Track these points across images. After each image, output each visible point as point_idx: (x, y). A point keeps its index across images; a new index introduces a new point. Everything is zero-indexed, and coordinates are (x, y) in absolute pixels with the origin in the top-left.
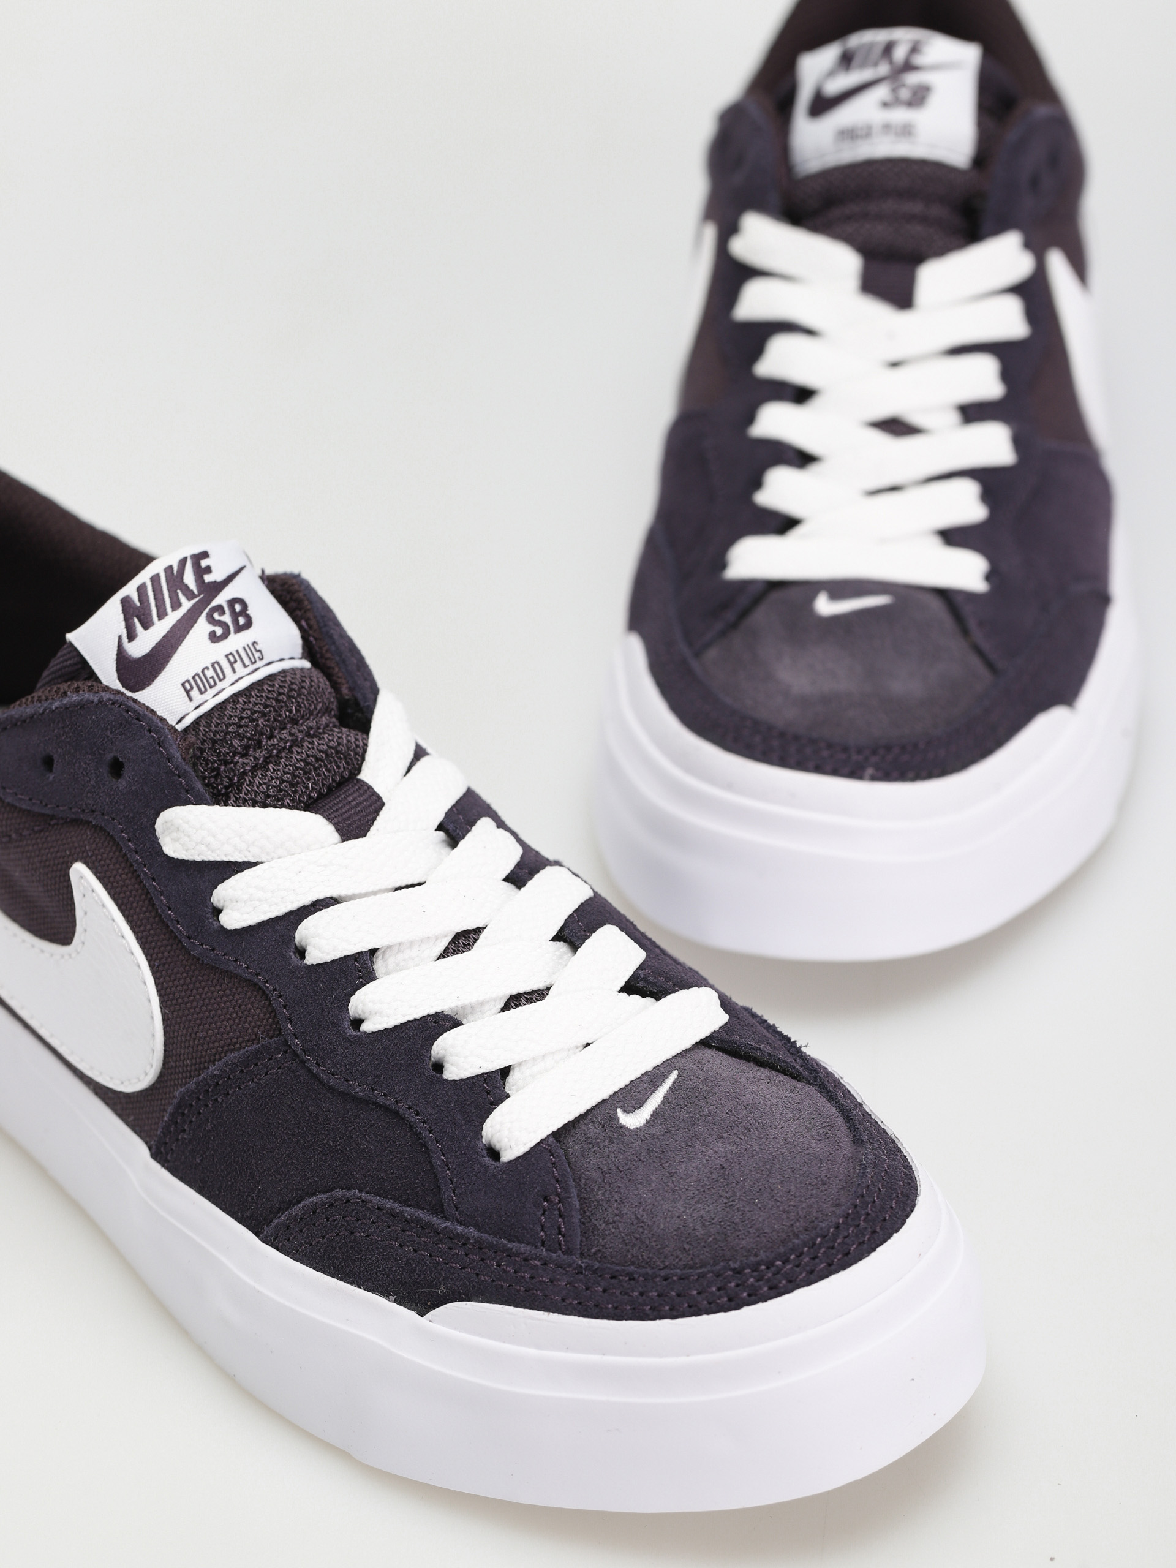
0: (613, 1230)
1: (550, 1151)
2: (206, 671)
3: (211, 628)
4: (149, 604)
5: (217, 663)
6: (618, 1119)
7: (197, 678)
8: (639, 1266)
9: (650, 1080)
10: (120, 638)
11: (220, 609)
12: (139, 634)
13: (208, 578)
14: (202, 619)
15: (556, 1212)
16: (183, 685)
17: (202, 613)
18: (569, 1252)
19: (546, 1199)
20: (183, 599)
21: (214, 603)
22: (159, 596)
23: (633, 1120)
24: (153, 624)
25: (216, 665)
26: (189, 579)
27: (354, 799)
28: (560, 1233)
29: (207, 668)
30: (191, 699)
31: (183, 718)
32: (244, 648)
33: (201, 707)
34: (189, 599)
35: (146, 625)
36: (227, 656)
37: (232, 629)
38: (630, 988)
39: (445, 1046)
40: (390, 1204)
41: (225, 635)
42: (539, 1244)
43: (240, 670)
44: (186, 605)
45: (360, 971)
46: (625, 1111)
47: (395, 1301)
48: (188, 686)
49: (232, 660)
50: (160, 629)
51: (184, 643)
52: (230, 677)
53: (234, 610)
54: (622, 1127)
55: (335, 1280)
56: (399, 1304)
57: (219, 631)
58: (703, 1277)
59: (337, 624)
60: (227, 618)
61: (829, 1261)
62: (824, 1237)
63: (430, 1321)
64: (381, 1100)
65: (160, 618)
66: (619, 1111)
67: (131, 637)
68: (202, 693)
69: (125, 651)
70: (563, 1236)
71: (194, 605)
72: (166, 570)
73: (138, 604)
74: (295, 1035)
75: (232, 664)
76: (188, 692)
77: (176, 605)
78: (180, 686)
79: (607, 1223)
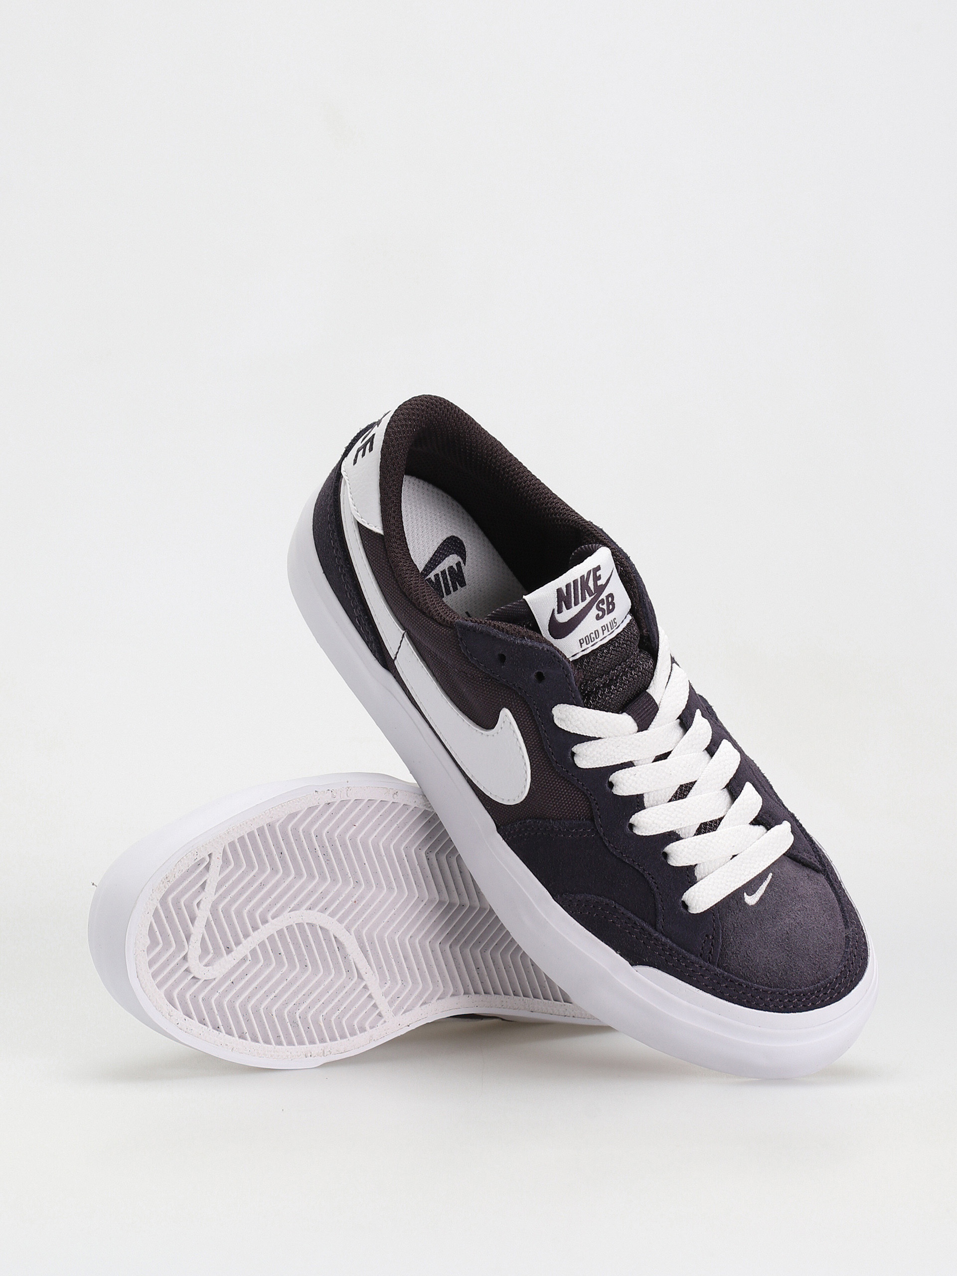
0: (735, 957)
1: (713, 914)
2: (591, 635)
3: (598, 612)
4: (571, 596)
5: (597, 631)
6: (744, 899)
7: (587, 638)
8: (745, 979)
9: (761, 877)
10: (554, 610)
11: (602, 601)
12: (564, 611)
13: (599, 583)
14: (595, 607)
15: (711, 943)
16: (580, 640)
17: (594, 604)
18: (712, 963)
19: (707, 936)
20: (587, 596)
21: (600, 599)
22: (576, 592)
23: (751, 900)
24: (571, 607)
25: (596, 632)
26: (591, 584)
27: (647, 707)
28: (710, 953)
29: (592, 633)
30: (581, 647)
31: (575, 655)
32: (610, 623)
33: (585, 651)
34: (590, 596)
35: (568, 608)
36: (602, 627)
37: (606, 612)
38: (756, 822)
39: (672, 848)
40: (630, 915)
41: (602, 617)
42: (699, 955)
43: (606, 633)
44: (589, 599)
45: (638, 803)
46: (747, 895)
47: (620, 954)
48: (582, 642)
49: (604, 629)
50: (575, 610)
51: (584, 620)
52: (601, 636)
53: (609, 600)
54: (746, 904)
55: (590, 933)
56: (621, 956)
57: (601, 613)
58: (774, 993)
59: (647, 596)
60: (605, 607)
61: (831, 996)
62: (830, 984)
63: (637, 971)
64: (637, 868)
65: (575, 605)
66: (745, 894)
67: (560, 611)
68: (587, 644)
69: (555, 618)
70: (712, 955)
71: (592, 599)
72: (581, 578)
73: (566, 595)
74: (601, 825)
75: (603, 631)
76: (581, 644)
77: (583, 599)
78: (578, 641)
79: (733, 953)
